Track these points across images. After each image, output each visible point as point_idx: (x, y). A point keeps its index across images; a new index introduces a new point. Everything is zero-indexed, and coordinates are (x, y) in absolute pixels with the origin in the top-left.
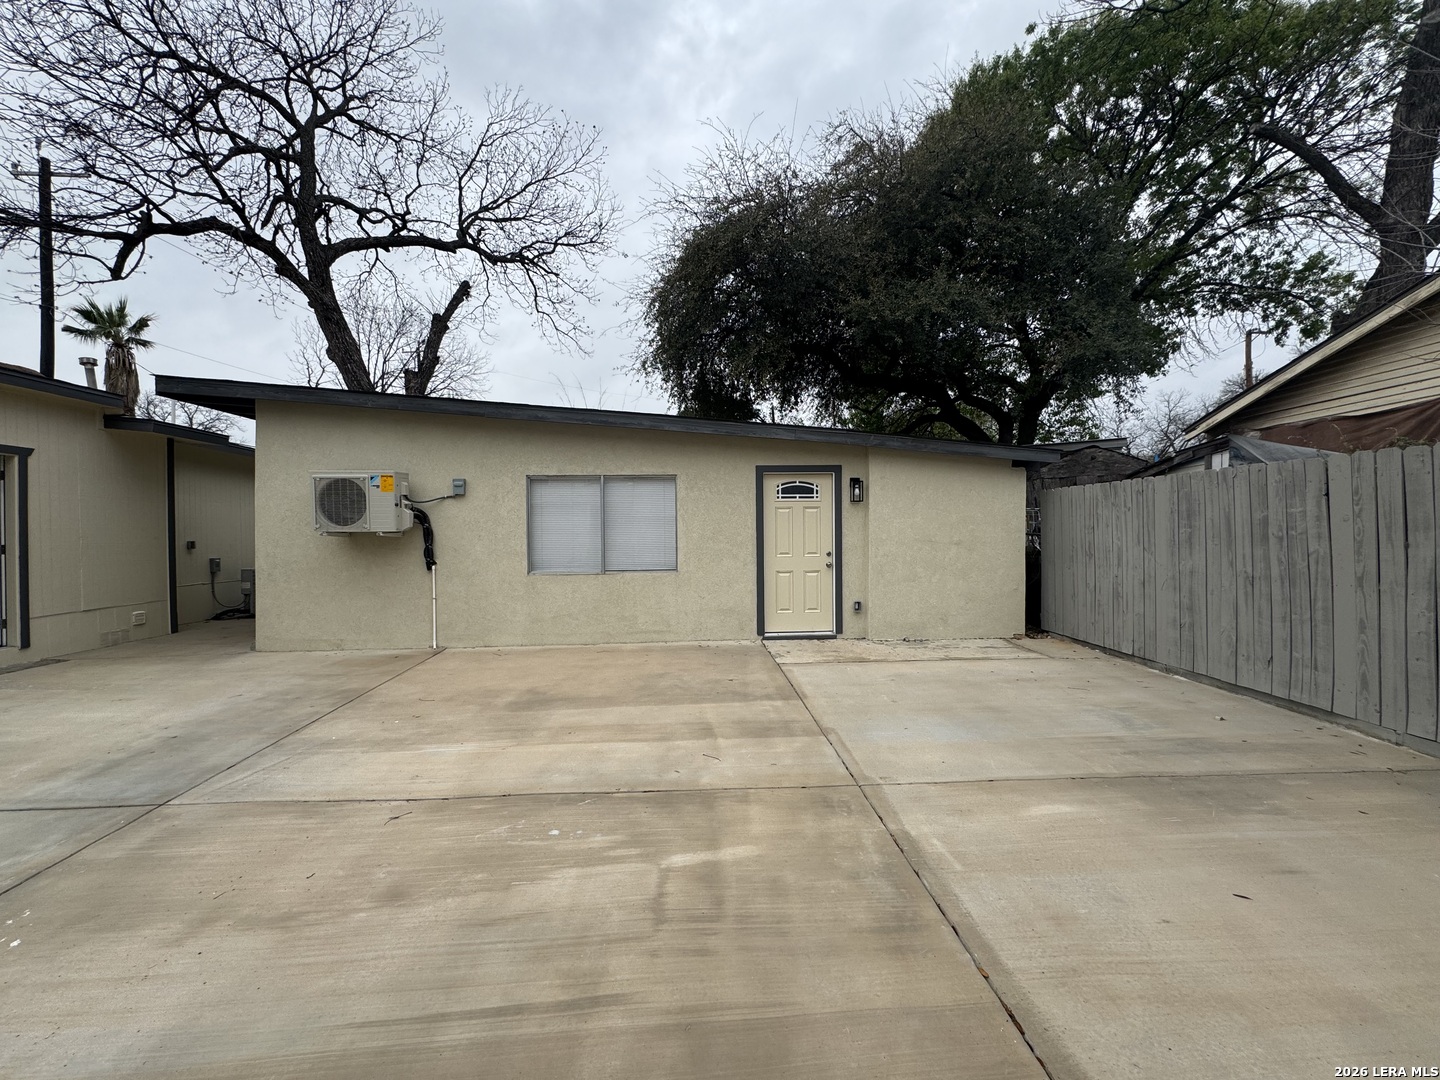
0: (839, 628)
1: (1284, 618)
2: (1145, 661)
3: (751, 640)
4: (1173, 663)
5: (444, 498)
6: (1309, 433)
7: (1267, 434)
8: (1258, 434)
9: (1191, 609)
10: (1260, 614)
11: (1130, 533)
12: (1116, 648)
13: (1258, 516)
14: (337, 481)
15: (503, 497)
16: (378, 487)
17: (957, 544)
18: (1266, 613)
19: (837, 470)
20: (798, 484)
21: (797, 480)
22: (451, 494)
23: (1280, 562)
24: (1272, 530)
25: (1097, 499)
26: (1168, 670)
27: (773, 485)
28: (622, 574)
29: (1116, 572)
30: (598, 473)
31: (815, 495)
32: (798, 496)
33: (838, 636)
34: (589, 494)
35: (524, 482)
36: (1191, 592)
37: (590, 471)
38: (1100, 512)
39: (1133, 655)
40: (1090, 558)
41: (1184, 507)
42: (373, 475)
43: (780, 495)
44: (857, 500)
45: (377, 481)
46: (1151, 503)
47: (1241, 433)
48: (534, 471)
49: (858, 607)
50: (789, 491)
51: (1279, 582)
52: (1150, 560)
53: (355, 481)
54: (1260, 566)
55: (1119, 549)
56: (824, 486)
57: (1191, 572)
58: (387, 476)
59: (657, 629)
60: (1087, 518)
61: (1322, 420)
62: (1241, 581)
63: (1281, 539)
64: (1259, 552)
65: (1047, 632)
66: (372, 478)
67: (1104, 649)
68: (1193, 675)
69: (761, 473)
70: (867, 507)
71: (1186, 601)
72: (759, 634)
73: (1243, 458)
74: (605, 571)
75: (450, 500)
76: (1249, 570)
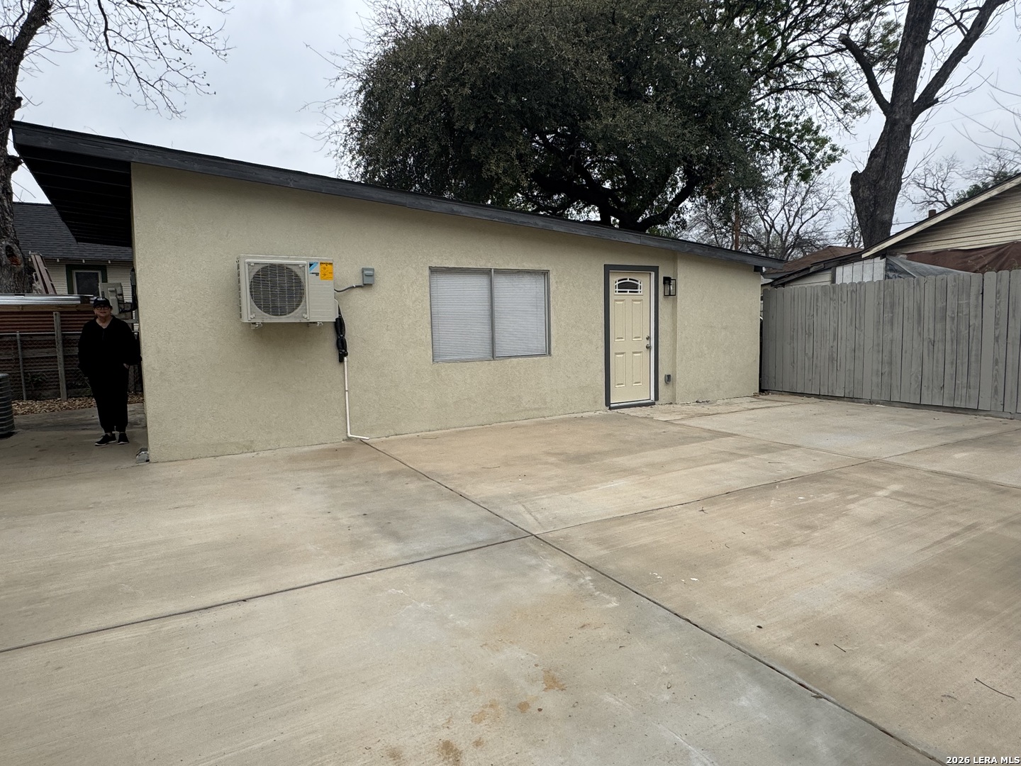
0: (657, 398)
1: (952, 363)
2: (852, 399)
3: (602, 410)
4: (875, 398)
5: (353, 287)
6: (937, 258)
7: (911, 257)
8: (905, 256)
9: (890, 363)
10: (937, 362)
11: (844, 318)
12: (830, 394)
13: (939, 305)
14: (273, 266)
15: (408, 288)
16: (317, 274)
17: (725, 328)
18: (941, 361)
19: (656, 269)
20: (628, 281)
21: (628, 277)
22: (361, 284)
23: (952, 331)
24: (949, 313)
25: (817, 294)
26: (871, 402)
27: (614, 280)
28: (509, 360)
29: (831, 344)
30: (489, 266)
31: (639, 290)
32: (628, 290)
33: (656, 403)
34: (477, 285)
35: (427, 272)
36: (891, 352)
37: (481, 264)
38: (819, 304)
39: (844, 397)
40: (809, 336)
41: (888, 301)
42: (312, 262)
43: (617, 290)
44: (670, 295)
45: (317, 269)
46: (863, 298)
47: (895, 255)
48: (437, 262)
49: (668, 378)
50: (623, 286)
51: (950, 343)
52: (859, 335)
53: (294, 269)
54: (939, 335)
55: (835, 328)
56: (646, 283)
57: (892, 341)
58: (327, 264)
59: (537, 406)
60: (808, 309)
61: (945, 251)
62: (925, 343)
63: (953, 319)
64: (939, 326)
65: (767, 390)
66: (311, 265)
67: (818, 396)
68: (890, 403)
69: (608, 269)
70: (675, 301)
71: (886, 359)
72: (606, 405)
73: (896, 271)
74: (493, 356)
75: (358, 289)
76: (932, 337)
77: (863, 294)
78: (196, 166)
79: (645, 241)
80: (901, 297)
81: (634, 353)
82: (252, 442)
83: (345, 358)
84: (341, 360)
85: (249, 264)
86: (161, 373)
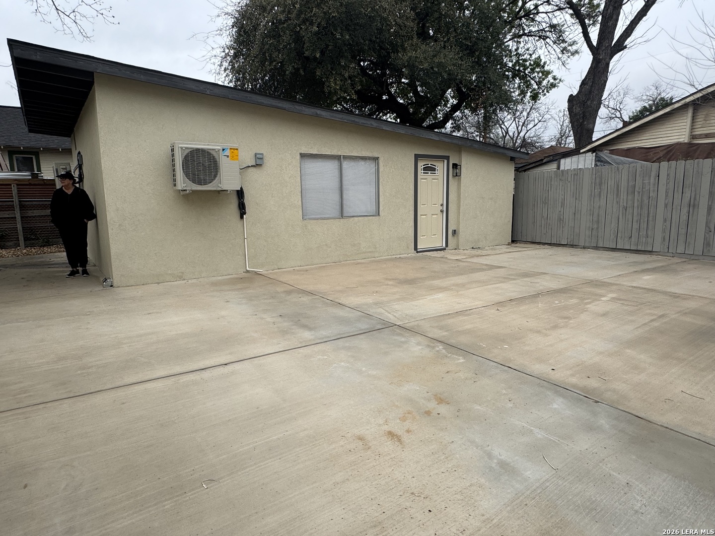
0: (447, 245)
1: (637, 221)
2: (572, 246)
3: (413, 253)
4: (587, 245)
5: (249, 166)
6: (628, 153)
7: (612, 152)
8: (609, 152)
9: (598, 222)
10: (628, 221)
11: (569, 192)
12: (558, 243)
13: (631, 184)
14: (198, 150)
15: (286, 168)
16: (228, 156)
17: (491, 199)
18: (630, 220)
19: (448, 158)
20: (430, 165)
21: (430, 163)
22: (254, 164)
23: (638, 200)
24: (637, 189)
25: (551, 177)
26: (584, 248)
27: (421, 165)
28: (352, 219)
29: (560, 210)
30: (339, 153)
31: (436, 172)
32: (430, 172)
33: (446, 248)
34: (330, 167)
35: (299, 157)
36: (598, 215)
37: (335, 152)
38: (553, 183)
39: (567, 245)
40: (545, 204)
41: (598, 181)
42: (224, 147)
43: (423, 172)
44: (457, 175)
45: (227, 153)
46: (581, 179)
47: (602, 151)
48: (305, 150)
49: (454, 232)
50: (427, 169)
51: (637, 209)
52: (578, 204)
53: (212, 152)
54: (630, 203)
55: (562, 199)
56: (441, 167)
57: (599, 207)
58: (234, 149)
59: (370, 250)
60: (545, 185)
61: (634, 148)
62: (621, 209)
63: (639, 192)
64: (630, 197)
65: (516, 241)
66: (223, 150)
67: (550, 244)
68: (597, 248)
69: (417, 157)
70: (459, 181)
71: (595, 219)
72: (415, 250)
73: (602, 161)
74: (342, 216)
75: (252, 168)
76: (625, 205)
77: (581, 176)
78: (142, 77)
79: (443, 138)
80: (607, 179)
81: (433, 215)
82: (183, 273)
83: (245, 216)
84: (242, 217)
85: (182, 148)
86: (120, 225)
